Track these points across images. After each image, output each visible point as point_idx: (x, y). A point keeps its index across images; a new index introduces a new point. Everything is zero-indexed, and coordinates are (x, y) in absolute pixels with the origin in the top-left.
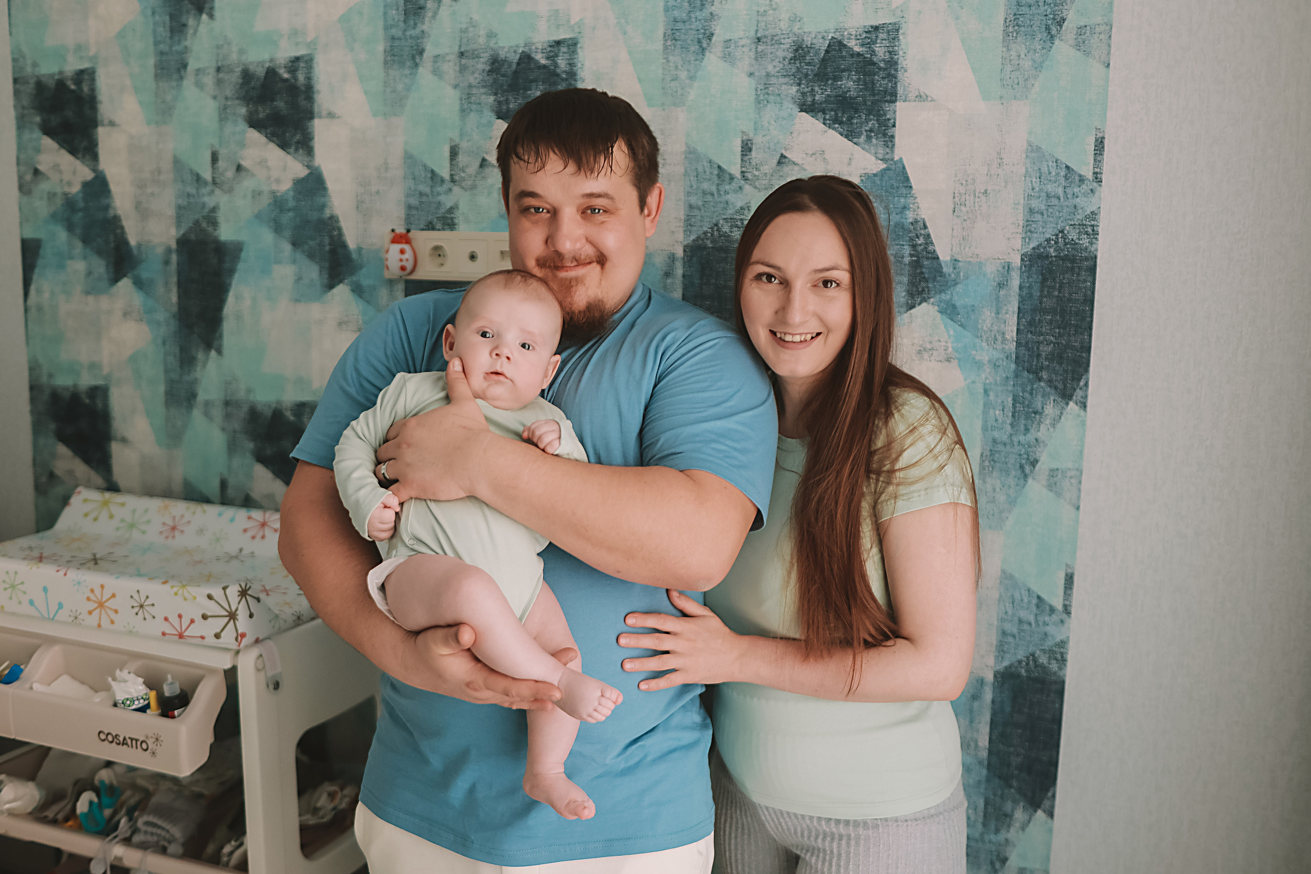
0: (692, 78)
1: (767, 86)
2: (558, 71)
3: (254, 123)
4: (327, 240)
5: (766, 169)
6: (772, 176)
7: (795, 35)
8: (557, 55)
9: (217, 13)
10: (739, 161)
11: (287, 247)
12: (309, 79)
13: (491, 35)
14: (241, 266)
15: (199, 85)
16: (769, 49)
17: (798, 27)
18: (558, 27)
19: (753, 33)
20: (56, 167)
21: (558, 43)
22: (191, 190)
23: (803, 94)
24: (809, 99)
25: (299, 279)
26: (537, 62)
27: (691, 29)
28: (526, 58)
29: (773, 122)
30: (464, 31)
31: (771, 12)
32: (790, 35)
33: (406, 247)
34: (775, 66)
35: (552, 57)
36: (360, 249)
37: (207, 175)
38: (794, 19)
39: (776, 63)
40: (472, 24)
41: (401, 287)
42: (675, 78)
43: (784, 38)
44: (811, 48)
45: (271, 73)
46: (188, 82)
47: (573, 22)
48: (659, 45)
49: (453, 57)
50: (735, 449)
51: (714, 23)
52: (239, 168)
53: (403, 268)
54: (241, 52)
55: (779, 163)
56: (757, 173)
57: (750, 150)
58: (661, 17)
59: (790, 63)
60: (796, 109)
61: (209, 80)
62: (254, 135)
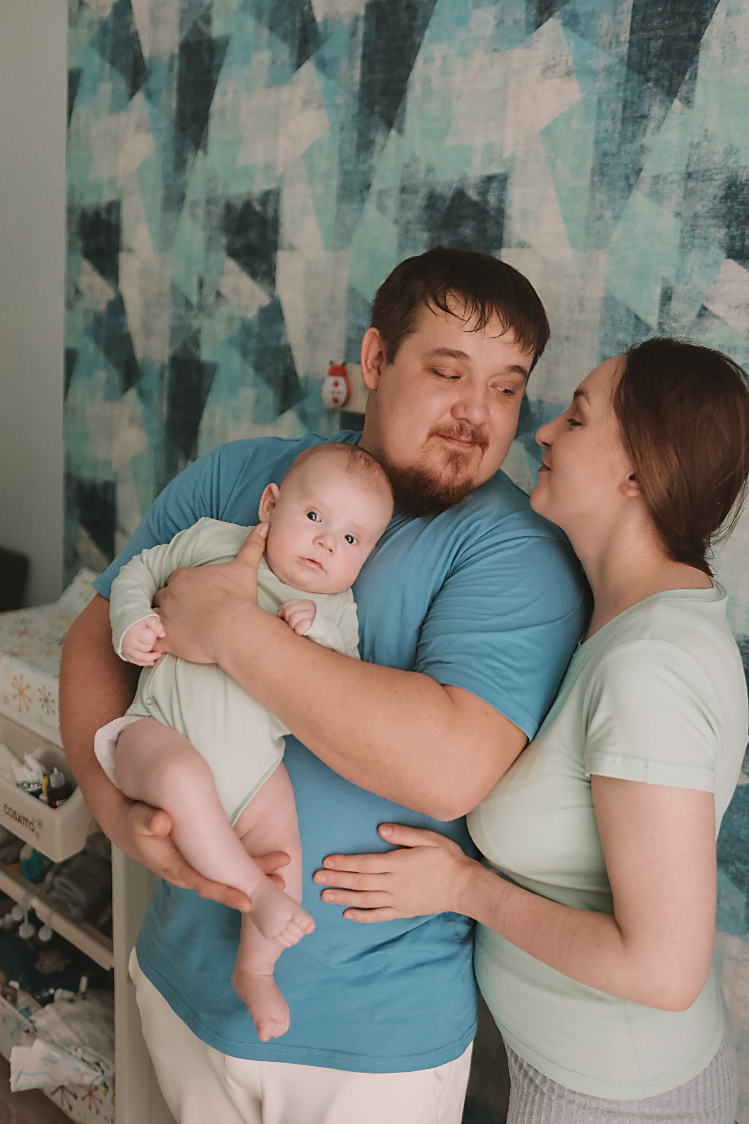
0: (616, 218)
1: (693, 227)
2: (488, 208)
3: (233, 253)
4: (281, 367)
5: (685, 321)
6: (690, 329)
7: (729, 169)
8: (487, 191)
9: (210, 149)
10: (657, 311)
11: (250, 371)
12: (276, 211)
13: (430, 170)
14: (216, 386)
15: (193, 216)
16: (700, 186)
17: (733, 160)
18: (491, 161)
19: (683, 168)
20: (90, 287)
21: (490, 179)
22: (182, 312)
23: (732, 238)
24: (738, 244)
25: (258, 402)
26: (469, 198)
27: (619, 164)
28: (460, 194)
29: (696, 269)
30: (407, 166)
31: (705, 144)
32: (724, 170)
33: (341, 380)
34: (704, 206)
35: (483, 193)
36: (307, 378)
37: (194, 299)
38: (731, 151)
39: (705, 202)
40: (414, 158)
41: (337, 418)
42: (600, 218)
43: (717, 174)
44: (745, 185)
45: (248, 206)
46: (186, 213)
47: (505, 156)
48: (584, 182)
49: (396, 192)
50: (512, 668)
51: (644, 156)
52: (219, 295)
53: (336, 401)
54: (226, 185)
55: (700, 315)
56: (674, 325)
57: (670, 299)
58: (590, 151)
59: (720, 202)
60: (722, 255)
61: (200, 212)
62: (231, 265)
